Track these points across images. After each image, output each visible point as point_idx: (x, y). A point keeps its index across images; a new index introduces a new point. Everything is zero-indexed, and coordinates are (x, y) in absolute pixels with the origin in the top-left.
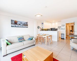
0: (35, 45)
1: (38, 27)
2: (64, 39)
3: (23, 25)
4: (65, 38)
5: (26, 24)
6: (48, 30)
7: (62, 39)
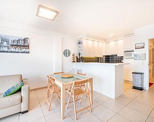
0: (27, 111)
1: (66, 53)
2: (141, 89)
3: (12, 46)
4: (146, 86)
5: (21, 43)
6: (97, 60)
7: (134, 88)
